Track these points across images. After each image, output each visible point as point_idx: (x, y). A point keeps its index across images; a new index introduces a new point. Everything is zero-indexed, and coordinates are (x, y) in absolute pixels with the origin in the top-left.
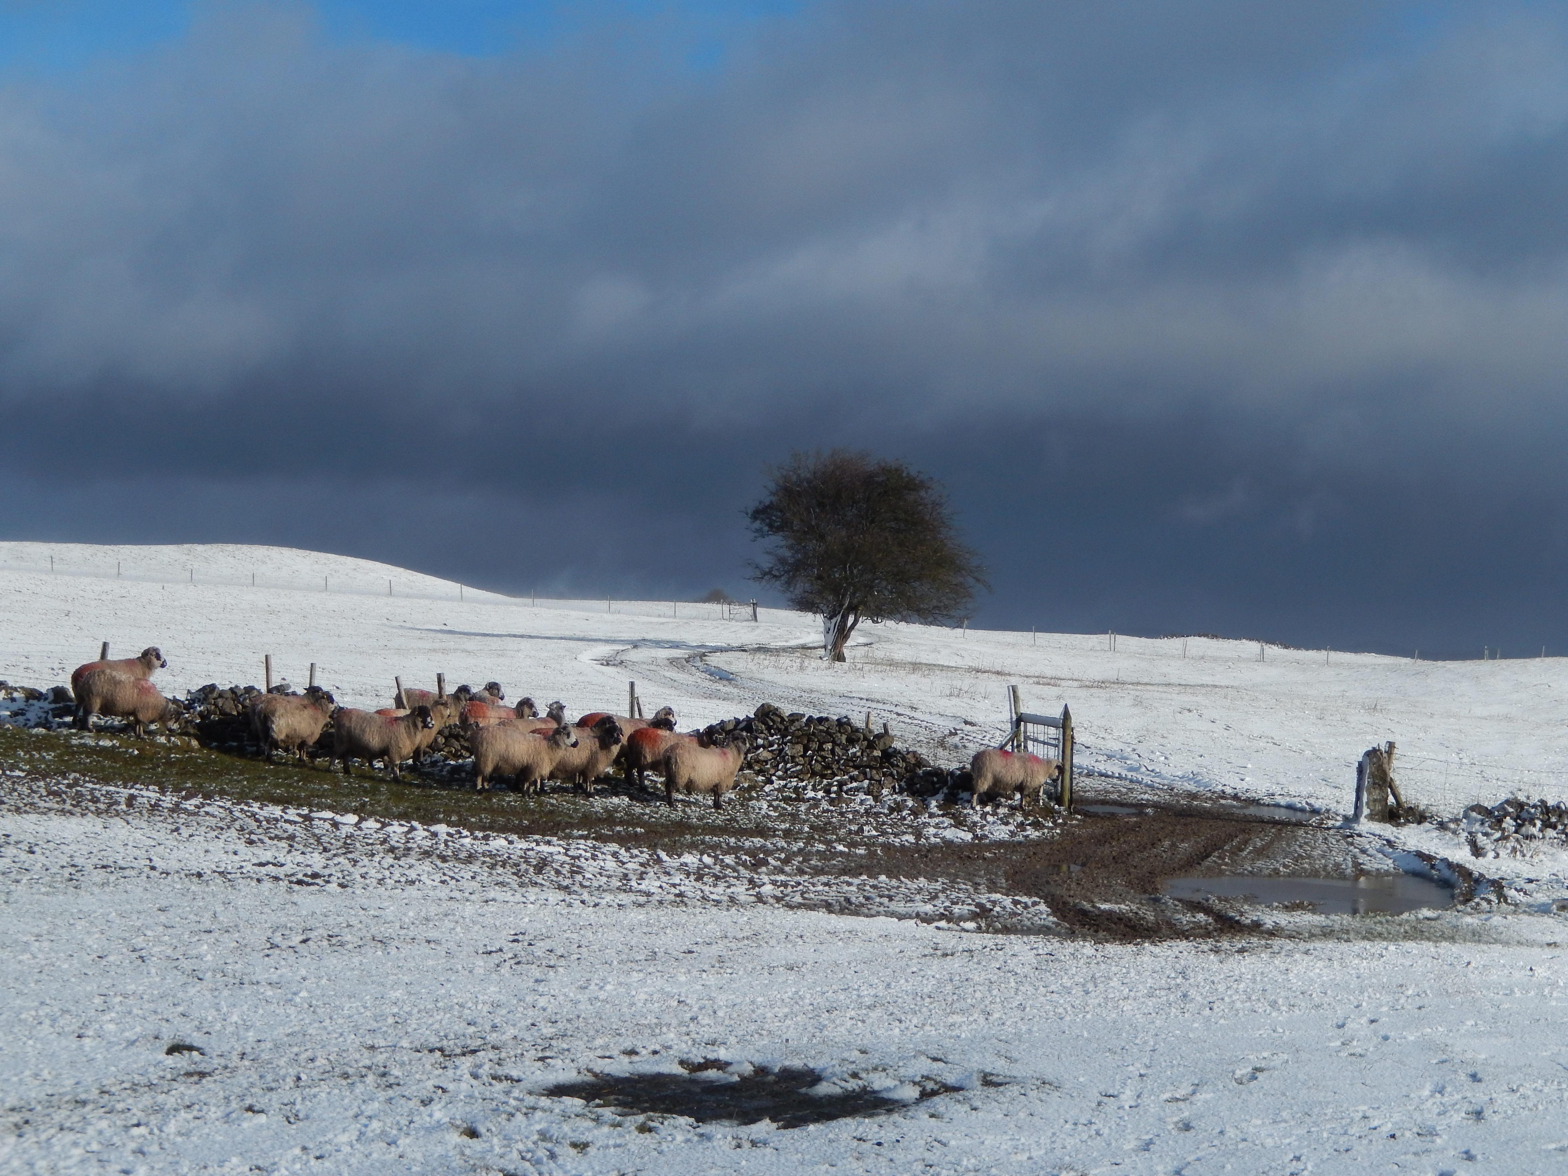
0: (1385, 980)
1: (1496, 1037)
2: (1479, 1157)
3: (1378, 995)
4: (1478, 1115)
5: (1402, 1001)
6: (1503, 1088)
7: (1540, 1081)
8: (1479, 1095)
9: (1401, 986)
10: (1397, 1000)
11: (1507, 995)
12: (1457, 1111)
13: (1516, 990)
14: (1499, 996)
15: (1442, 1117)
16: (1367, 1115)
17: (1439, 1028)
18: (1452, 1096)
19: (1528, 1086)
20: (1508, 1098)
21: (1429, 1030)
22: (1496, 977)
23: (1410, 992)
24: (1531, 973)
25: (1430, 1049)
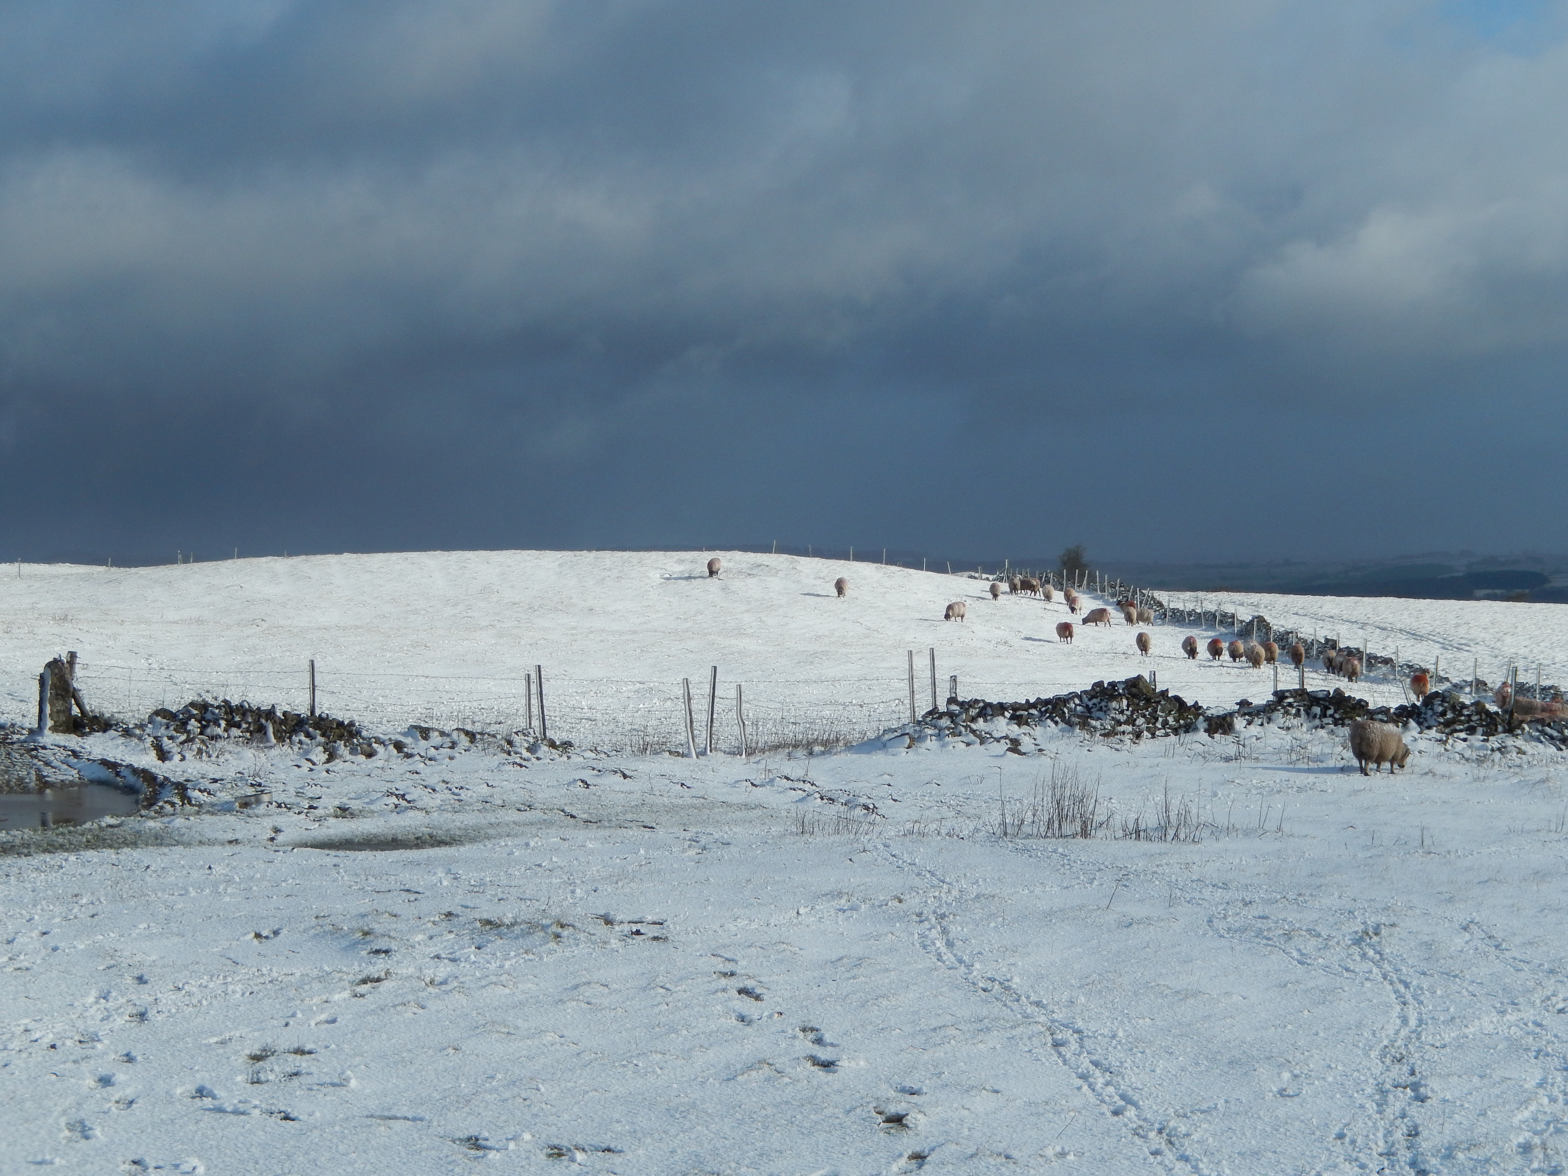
0: (60, 891)
1: (168, 938)
2: (139, 1058)
3: (51, 907)
4: (142, 1016)
5: (75, 911)
6: (168, 988)
7: (205, 977)
8: (143, 997)
9: (76, 896)
10: (71, 911)
11: (181, 895)
12: (121, 1015)
13: (191, 889)
14: (174, 897)
15: (105, 1022)
16: (29, 1028)
17: (112, 935)
18: (117, 1000)
19: (194, 983)
20: (173, 997)
21: (102, 937)
22: (173, 878)
23: (84, 901)
24: (209, 871)
25: (98, 956)
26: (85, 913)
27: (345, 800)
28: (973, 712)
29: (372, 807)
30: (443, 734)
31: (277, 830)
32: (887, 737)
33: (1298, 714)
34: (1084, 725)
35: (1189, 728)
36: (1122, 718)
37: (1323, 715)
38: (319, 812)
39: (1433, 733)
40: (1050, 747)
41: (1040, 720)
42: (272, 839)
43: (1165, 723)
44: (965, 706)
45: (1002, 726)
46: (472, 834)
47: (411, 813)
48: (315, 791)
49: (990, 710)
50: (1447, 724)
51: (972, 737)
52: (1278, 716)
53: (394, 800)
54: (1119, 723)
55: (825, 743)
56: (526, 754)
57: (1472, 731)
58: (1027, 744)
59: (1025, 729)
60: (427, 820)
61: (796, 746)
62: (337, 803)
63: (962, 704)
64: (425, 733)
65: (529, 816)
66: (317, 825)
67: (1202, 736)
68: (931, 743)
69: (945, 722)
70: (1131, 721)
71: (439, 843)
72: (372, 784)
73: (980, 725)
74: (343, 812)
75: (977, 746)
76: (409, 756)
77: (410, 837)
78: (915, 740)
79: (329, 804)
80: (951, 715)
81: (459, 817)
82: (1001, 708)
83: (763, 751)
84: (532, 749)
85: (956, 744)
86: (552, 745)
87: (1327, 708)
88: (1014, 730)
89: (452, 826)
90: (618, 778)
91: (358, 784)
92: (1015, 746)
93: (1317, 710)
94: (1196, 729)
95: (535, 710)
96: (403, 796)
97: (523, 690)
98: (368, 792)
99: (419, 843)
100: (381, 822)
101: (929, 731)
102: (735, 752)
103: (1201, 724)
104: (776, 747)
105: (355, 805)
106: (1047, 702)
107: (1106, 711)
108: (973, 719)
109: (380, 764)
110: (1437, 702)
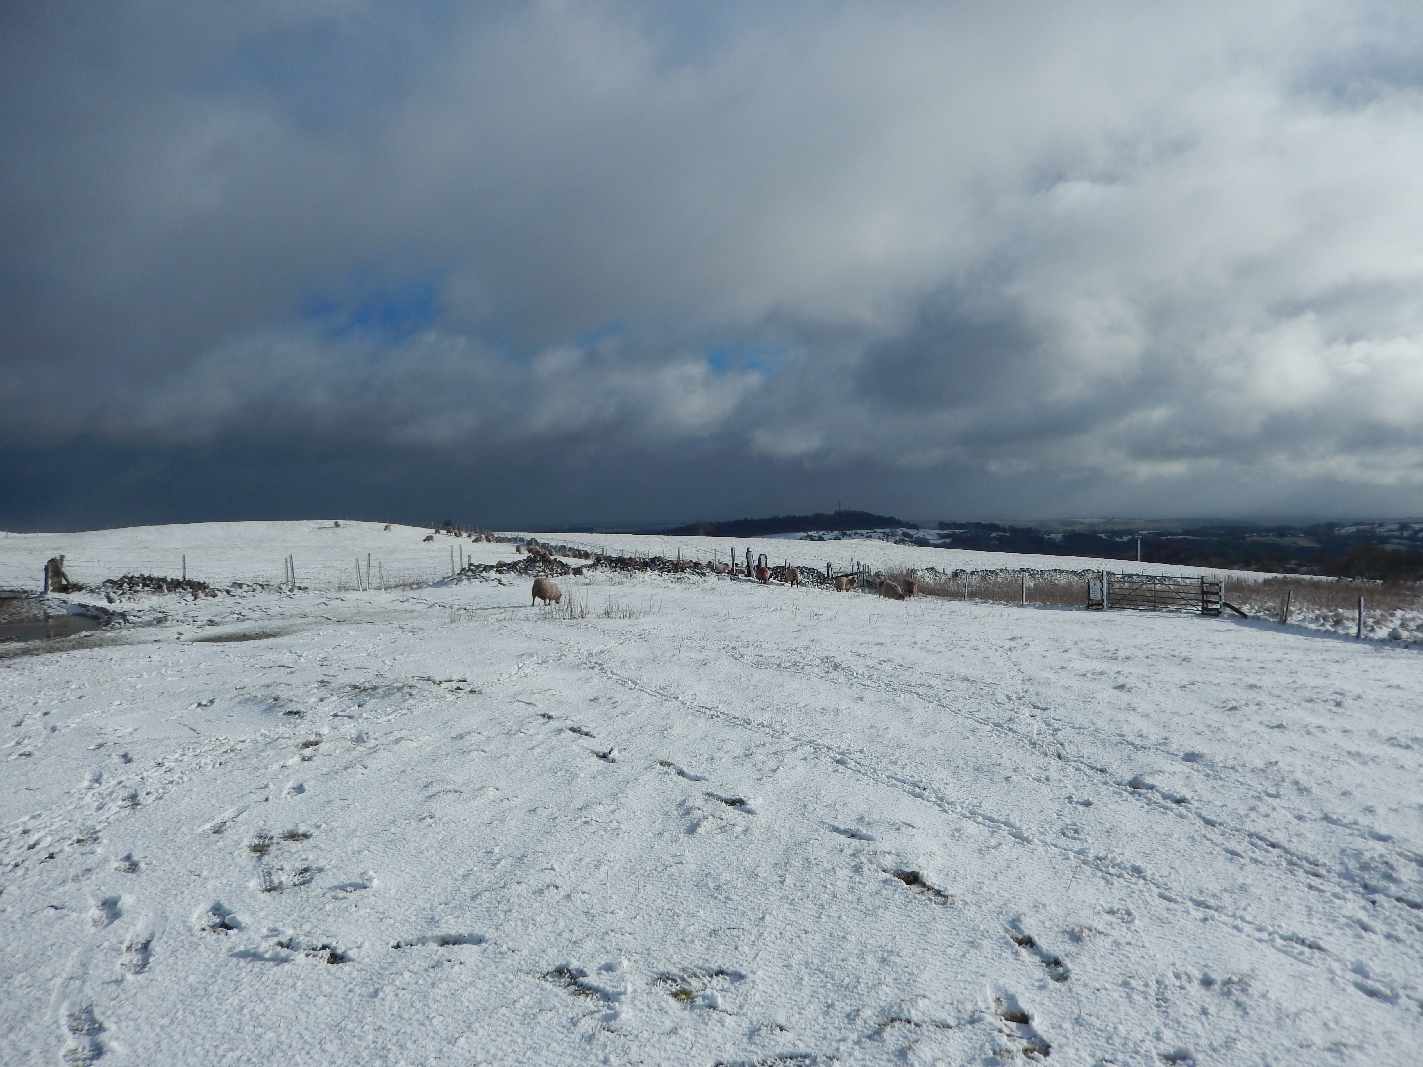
0: (57, 680)
2: (142, 865)
3: (51, 692)
4: (134, 800)
5: (67, 694)
7: (179, 751)
8: (131, 777)
9: (68, 682)
10: (64, 694)
11: (138, 677)
12: (113, 800)
14: (134, 679)
15: (101, 811)
16: (28, 827)
18: (109, 783)
19: (171, 757)
20: (156, 774)
21: (87, 714)
23: (74, 686)
24: (150, 660)
25: (88, 734)
26: (74, 695)
27: (210, 617)
28: (481, 569)
29: (226, 620)
30: (248, 586)
31: (180, 634)
32: (446, 580)
33: (606, 567)
34: (526, 573)
35: (566, 573)
36: (541, 570)
37: (616, 567)
38: (199, 623)
39: (656, 572)
40: (514, 582)
41: (508, 571)
42: (178, 638)
43: (557, 571)
44: (478, 567)
45: (493, 574)
46: (285, 630)
47: (248, 622)
48: (194, 614)
49: (487, 568)
50: (660, 569)
51: (482, 579)
52: (599, 567)
53: (237, 616)
54: (539, 572)
55: (417, 584)
56: (289, 593)
57: (669, 571)
58: (504, 581)
59: (502, 575)
60: (257, 625)
61: (405, 585)
62: (207, 618)
63: (475, 566)
64: (240, 586)
65: (306, 620)
66: (200, 630)
67: (571, 576)
68: (465, 582)
69: (470, 573)
70: (544, 571)
71: (269, 636)
72: (221, 609)
73: (484, 574)
74: (211, 623)
75: (485, 583)
76: (233, 596)
77: (254, 633)
78: (460, 580)
79: (203, 619)
80: (472, 571)
81: (271, 622)
82: (492, 567)
83: (391, 588)
84: (291, 591)
85: (476, 582)
86: (300, 588)
87: (616, 564)
88: (498, 576)
89: (271, 627)
90: (339, 601)
91: (214, 610)
92: (500, 582)
93: (614, 565)
94: (569, 574)
95: (290, 574)
96: (240, 614)
97: (284, 566)
98: (221, 613)
99: (258, 636)
100: (234, 627)
101: (464, 577)
102: (379, 589)
103: (571, 572)
104: (396, 586)
105: (216, 619)
106: (509, 564)
107: (534, 567)
108: (481, 572)
109: (221, 600)
110: (656, 560)
